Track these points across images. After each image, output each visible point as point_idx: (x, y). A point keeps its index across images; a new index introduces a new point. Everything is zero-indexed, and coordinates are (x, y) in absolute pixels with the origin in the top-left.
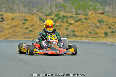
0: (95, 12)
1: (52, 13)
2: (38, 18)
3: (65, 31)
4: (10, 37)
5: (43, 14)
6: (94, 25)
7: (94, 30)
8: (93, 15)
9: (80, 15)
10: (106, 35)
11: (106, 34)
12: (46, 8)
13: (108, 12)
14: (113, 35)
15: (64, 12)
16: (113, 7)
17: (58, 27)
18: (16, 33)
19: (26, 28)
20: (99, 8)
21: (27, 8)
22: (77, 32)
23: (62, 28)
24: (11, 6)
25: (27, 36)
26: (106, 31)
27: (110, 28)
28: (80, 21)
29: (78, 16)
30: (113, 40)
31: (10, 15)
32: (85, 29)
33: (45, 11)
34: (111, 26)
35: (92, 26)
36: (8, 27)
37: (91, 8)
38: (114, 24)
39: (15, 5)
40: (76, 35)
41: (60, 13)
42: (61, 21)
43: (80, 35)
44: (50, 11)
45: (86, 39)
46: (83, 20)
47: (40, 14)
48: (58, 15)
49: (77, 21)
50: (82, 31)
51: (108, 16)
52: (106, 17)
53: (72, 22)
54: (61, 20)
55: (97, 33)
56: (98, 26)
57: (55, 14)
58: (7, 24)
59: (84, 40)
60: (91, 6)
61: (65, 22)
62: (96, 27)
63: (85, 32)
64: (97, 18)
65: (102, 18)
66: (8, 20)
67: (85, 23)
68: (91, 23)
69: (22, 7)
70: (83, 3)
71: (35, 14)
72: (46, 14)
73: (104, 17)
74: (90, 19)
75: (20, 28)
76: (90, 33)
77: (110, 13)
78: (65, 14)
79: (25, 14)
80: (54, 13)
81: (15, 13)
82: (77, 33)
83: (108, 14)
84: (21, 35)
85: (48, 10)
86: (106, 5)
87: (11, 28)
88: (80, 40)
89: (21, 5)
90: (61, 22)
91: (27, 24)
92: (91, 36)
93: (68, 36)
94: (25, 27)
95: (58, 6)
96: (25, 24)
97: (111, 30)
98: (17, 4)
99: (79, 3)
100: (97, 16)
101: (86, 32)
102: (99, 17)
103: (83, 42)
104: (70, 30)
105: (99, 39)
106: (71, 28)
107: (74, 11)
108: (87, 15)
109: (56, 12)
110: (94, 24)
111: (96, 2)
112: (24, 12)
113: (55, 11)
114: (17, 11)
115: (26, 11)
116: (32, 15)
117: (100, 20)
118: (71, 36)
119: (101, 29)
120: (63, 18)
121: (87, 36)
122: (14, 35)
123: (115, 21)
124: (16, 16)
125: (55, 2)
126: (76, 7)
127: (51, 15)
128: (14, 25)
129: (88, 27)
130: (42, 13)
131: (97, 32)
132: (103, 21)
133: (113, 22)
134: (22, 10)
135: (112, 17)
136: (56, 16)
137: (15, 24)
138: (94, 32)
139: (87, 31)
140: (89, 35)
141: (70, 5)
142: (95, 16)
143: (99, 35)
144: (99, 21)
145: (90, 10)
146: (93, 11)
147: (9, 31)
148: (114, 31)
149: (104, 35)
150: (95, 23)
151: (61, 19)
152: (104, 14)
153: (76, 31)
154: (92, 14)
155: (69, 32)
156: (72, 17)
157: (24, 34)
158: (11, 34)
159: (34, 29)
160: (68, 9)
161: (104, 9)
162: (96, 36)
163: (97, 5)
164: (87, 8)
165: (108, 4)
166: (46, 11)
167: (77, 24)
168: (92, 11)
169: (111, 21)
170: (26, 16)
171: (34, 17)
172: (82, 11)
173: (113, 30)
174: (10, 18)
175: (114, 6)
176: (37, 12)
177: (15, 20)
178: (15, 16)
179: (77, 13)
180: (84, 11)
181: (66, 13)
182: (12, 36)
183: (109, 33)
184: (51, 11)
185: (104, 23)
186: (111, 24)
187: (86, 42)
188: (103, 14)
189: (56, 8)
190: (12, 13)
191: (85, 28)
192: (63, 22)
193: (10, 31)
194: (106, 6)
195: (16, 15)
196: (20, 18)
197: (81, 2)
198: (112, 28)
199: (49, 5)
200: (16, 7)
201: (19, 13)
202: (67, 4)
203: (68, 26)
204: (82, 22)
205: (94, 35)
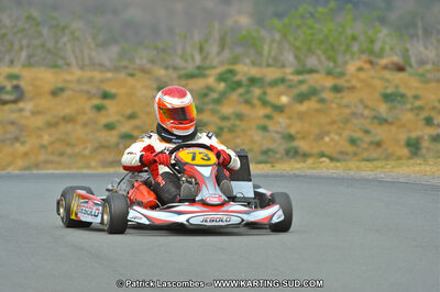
0: (371, 63)
1: (206, 69)
2: (155, 86)
3: (257, 136)
4: (46, 162)
5: (170, 71)
6: (366, 112)
7: (367, 132)
8: (362, 75)
9: (315, 76)
10: (414, 150)
11: (414, 146)
12: (184, 49)
13: (422, 62)
15: (253, 63)
17: (232, 122)
18: (68, 144)
19: (109, 127)
20: (387, 48)
21: (114, 50)
22: (303, 138)
23: (243, 125)
24: (50, 45)
25: (109, 158)
26: (414, 135)
27: (429, 121)
28: (314, 99)
29: (307, 77)
30: (434, 169)
31: (47, 77)
32: (335, 127)
33: (179, 62)
34: (433, 114)
35: (362, 115)
36: (39, 121)
37: (355, 48)
39: (65, 39)
40: (300, 151)
41: (239, 68)
42: (241, 100)
43: (315, 151)
44: (198, 58)
45: (332, 164)
46: (327, 95)
47: (162, 72)
48: (229, 75)
49: (302, 98)
50: (320, 137)
51: (423, 75)
52: (415, 83)
53: (284, 99)
54: (241, 95)
55: (378, 144)
56: (385, 115)
57: (220, 70)
58: (35, 113)
59: (327, 168)
60: (354, 38)
61: (256, 102)
62: (375, 121)
63: (332, 140)
64: (378, 84)
65: (397, 87)
66: (39, 95)
67: (334, 106)
68: (356, 106)
69: (93, 46)
70: (325, 30)
71: (144, 71)
72: (183, 72)
73: (406, 82)
74: (352, 89)
75: (85, 125)
76: (353, 141)
77: (429, 67)
78: (254, 72)
79: (102, 72)
80: (214, 68)
81: (65, 67)
82: (303, 145)
84: (87, 152)
85: (193, 59)
86: (412, 36)
87: (51, 125)
88: (309, 172)
89: (90, 40)
90: (240, 103)
91: (113, 111)
92: (355, 154)
93: (270, 153)
94: (104, 120)
95: (229, 41)
96: (103, 112)
97: (434, 131)
98: (72, 33)
99: (312, 28)
100: (382, 79)
101: (337, 138)
102: (388, 81)
103: (321, 178)
104: (277, 132)
105: (382, 167)
106: (279, 123)
107: (289, 57)
108: (342, 74)
109: (222, 63)
110: (366, 107)
111: (377, 24)
112: (101, 65)
113: (219, 58)
114: (72, 60)
115: (107, 63)
116: (132, 75)
117: (389, 91)
118: (278, 156)
119: (393, 129)
120: (248, 86)
121: (342, 153)
122: (62, 154)
124: (70, 82)
125: (216, 25)
126: (298, 44)
127: (204, 76)
128: (62, 114)
130: (167, 68)
131: (377, 139)
132: (403, 96)
134: (91, 59)
135: (438, 81)
136: (221, 78)
137: (67, 111)
138: (367, 139)
139: (340, 135)
140: (351, 149)
141: (277, 36)
142: (373, 78)
143: (386, 149)
144: (387, 98)
145: (353, 55)
146: (365, 57)
147: (40, 137)
149: (405, 152)
150: (370, 103)
151: (241, 90)
152: (408, 69)
153: (299, 136)
155: (274, 140)
156: (283, 80)
157: (102, 147)
158: (50, 149)
159: (137, 127)
160: (270, 52)
161: (407, 50)
162: (374, 156)
163: (381, 35)
164: (343, 48)
165: (420, 32)
166: (186, 61)
167: (303, 107)
168: (359, 59)
169: (433, 97)
170: (108, 80)
171: (139, 85)
172: (323, 58)
173: (439, 131)
174: (48, 88)
176: (148, 66)
177: (67, 94)
178: (65, 81)
179: (304, 65)
180: (329, 58)
181: (260, 65)
182: (55, 158)
183: (425, 144)
184: (204, 59)
185: (404, 103)
186: (434, 108)
187: (333, 178)
188: (401, 69)
189: (222, 47)
190: (56, 70)
191: (333, 122)
192: (248, 102)
193: (46, 139)
194: (415, 40)
195: (68, 77)
196: (84, 88)
197: (317, 26)
198: (436, 122)
199: (197, 37)
200: (69, 46)
201: (82, 68)
202: (264, 33)
203: (268, 117)
204: (322, 101)
205: (367, 150)
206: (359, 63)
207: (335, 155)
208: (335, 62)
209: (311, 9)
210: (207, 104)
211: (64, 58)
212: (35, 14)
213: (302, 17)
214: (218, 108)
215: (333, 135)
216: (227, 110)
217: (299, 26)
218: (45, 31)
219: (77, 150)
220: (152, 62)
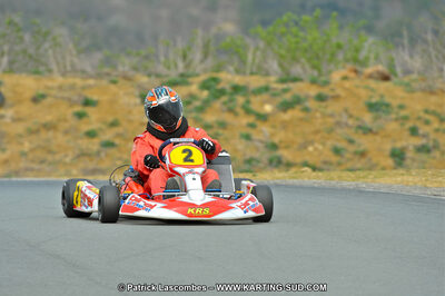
0: (356, 71)
1: (189, 76)
2: (137, 93)
3: (241, 145)
4: (27, 169)
5: (153, 78)
6: (351, 122)
7: (351, 142)
8: (347, 84)
9: (299, 85)
10: (397, 159)
11: (399, 157)
12: (166, 56)
13: (407, 72)
14: (424, 162)
15: (238, 72)
16: (424, 51)
17: (215, 130)
18: (50, 152)
19: (91, 134)
20: (372, 57)
21: (98, 56)
22: (287, 147)
23: (226, 133)
24: (31, 51)
25: (91, 165)
26: (399, 145)
27: (414, 131)
28: (298, 107)
29: (291, 85)
30: (417, 179)
31: (28, 84)
32: (318, 137)
33: (161, 69)
34: (418, 124)
35: (346, 124)
36: (20, 128)
37: (340, 57)
38: (428, 117)
39: (47, 45)
40: (284, 161)
41: (223, 75)
42: (225, 108)
43: (298, 160)
44: (181, 65)
45: (314, 174)
46: (311, 104)
47: (144, 79)
48: (213, 83)
49: (286, 107)
50: (304, 146)
51: (408, 85)
52: (400, 92)
53: (268, 108)
54: (224, 103)
55: (363, 154)
56: (369, 125)
57: (203, 77)
58: (16, 120)
59: (309, 178)
60: (339, 47)
61: (239, 110)
62: (360, 131)
63: (316, 149)
64: (363, 93)
65: (382, 96)
66: (20, 102)
67: (318, 115)
68: (340, 115)
69: (74, 52)
70: (309, 38)
71: (127, 78)
72: (166, 80)
73: (391, 92)
74: (336, 98)
75: (66, 132)
76: (337, 151)
77: (414, 76)
78: (238, 80)
79: (84, 79)
80: (197, 75)
81: (47, 73)
82: (286, 154)
83: (406, 80)
84: (68, 160)
85: (176, 66)
86: (397, 45)
87: (31, 132)
88: (291, 182)
89: (71, 46)
90: (223, 111)
91: (94, 118)
92: (339, 164)
93: (254, 163)
94: (85, 128)
95: (212, 48)
96: (85, 120)
97: (418, 142)
98: (54, 39)
100: (367, 88)
101: (320, 147)
102: (372, 90)
103: (302, 187)
104: (261, 142)
106: (261, 131)
107: (274, 65)
108: (326, 83)
109: (205, 71)
110: (351, 116)
111: (363, 33)
112: (83, 72)
113: (203, 66)
114: (54, 67)
115: (89, 69)
116: (114, 82)
117: (374, 100)
118: (261, 165)
119: (378, 138)
120: (232, 94)
121: (325, 163)
122: (42, 162)
123: (432, 108)
124: (51, 88)
125: (200, 32)
126: (283, 52)
127: (188, 84)
128: (43, 121)
129: (330, 131)
130: (149, 75)
131: (361, 149)
132: (388, 105)
133: (426, 112)
134: (73, 66)
135: (423, 90)
136: (204, 86)
137: (49, 118)
138: (352, 148)
139: (324, 144)
140: (335, 159)
141: (262, 45)
142: (357, 87)
143: (370, 159)
144: (372, 107)
145: (337, 64)
146: (350, 66)
147: (21, 144)
148: (431, 144)
149: (390, 162)
150: (355, 113)
151: (224, 99)
152: (392, 77)
153: (283, 145)
154: (345, 78)
155: (257, 149)
156: (266, 89)
157: (83, 154)
158: (31, 156)
159: (119, 135)
160: (254, 60)
161: (392, 60)
162: (359, 166)
163: (366, 45)
164: (328, 56)
165: (406, 41)
166: (169, 68)
167: (287, 116)
168: (344, 67)
169: (419, 107)
170: (90, 87)
171: (121, 93)
172: (307, 66)
173: (424, 141)
174: (29, 94)
175: (431, 49)
176: (131, 73)
177: (48, 101)
178: (46, 87)
179: (288, 74)
180: (314, 67)
181: (244, 74)
182: (36, 166)
183: (410, 154)
184: (187, 66)
185: (389, 113)
186: (419, 118)
187: (313, 188)
188: (386, 78)
189: (206, 56)
190: (37, 76)
191: (317, 132)
192: (231, 111)
193: (27, 146)
194: (400, 49)
195: (50, 84)
196: (66, 94)
197: (301, 34)
198: (421, 132)
199: (181, 45)
200: (50, 52)
201: (64, 74)
202: (248, 41)
203: (252, 126)
204: (306, 110)
205: (351, 160)
206: (344, 72)
207: (319, 165)
208: (319, 71)
209: (295, 17)
210: (191, 112)
211: (46, 65)
212: (17, 19)
213: (287, 25)
214: (201, 116)
215: (317, 145)
216: (210, 118)
217: (283, 35)
218: (27, 37)
219: (57, 157)
220: (135, 69)
